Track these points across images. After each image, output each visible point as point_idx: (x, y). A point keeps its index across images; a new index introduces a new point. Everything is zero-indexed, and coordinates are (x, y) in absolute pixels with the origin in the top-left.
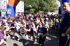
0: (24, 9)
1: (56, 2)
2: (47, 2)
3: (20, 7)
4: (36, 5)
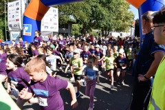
0: (59, 24)
3: (51, 20)
4: (84, 15)
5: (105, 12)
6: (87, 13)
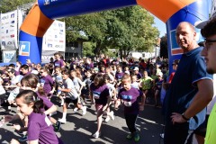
2: (129, 23)
3: (56, 36)
4: (98, 31)
5: (123, 27)
6: (102, 28)
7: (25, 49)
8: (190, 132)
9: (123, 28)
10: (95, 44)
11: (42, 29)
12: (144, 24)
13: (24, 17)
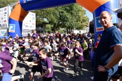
0: (36, 24)
1: (85, 14)
4: (54, 18)
7: (12, 28)
8: (109, 77)
9: (68, 17)
10: (53, 26)
11: (22, 17)
12: (80, 15)
13: (12, 10)
